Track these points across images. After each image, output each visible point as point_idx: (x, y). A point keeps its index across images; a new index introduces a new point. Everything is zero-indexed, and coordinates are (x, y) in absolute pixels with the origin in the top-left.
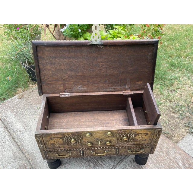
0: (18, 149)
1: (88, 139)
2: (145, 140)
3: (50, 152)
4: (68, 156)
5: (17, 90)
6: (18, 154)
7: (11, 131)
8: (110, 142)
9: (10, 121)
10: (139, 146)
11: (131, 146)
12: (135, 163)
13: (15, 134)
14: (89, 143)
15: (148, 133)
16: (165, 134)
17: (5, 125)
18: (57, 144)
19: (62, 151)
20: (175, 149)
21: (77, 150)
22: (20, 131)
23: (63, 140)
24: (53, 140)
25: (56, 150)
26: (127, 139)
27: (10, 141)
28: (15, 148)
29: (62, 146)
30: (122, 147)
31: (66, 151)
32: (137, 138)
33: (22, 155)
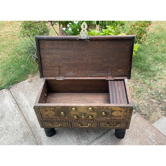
0: (24, 120)
1: (74, 113)
2: (120, 116)
3: (46, 121)
4: (59, 126)
5: (28, 76)
6: (24, 124)
7: (20, 106)
8: (92, 116)
9: (20, 99)
10: (116, 121)
11: (109, 121)
12: (115, 137)
13: (23, 109)
14: (75, 116)
15: (122, 110)
16: (143, 115)
17: (16, 102)
18: (50, 115)
19: (54, 121)
20: (150, 128)
21: (66, 121)
22: (27, 107)
23: (55, 112)
24: (47, 112)
25: (50, 120)
26: (105, 115)
27: (19, 113)
28: (22, 119)
29: (54, 117)
30: (102, 121)
31: (58, 121)
32: (113, 114)
33: (27, 124)
